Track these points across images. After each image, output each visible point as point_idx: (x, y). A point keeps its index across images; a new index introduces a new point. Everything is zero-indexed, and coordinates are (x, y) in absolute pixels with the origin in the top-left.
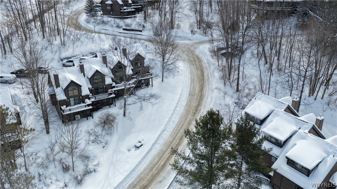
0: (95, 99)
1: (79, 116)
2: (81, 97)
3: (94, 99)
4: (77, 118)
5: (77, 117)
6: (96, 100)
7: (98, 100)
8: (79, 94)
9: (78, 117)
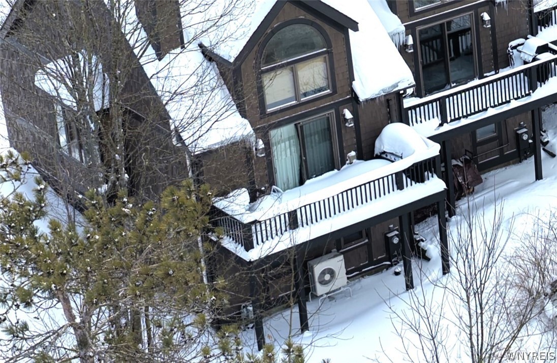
0: (444, 120)
1: (337, 263)
2: (348, 115)
3: (437, 121)
4: (324, 283)
5: (323, 273)
6: (447, 127)
7: (464, 122)
8: (335, 92)
9: (331, 272)
